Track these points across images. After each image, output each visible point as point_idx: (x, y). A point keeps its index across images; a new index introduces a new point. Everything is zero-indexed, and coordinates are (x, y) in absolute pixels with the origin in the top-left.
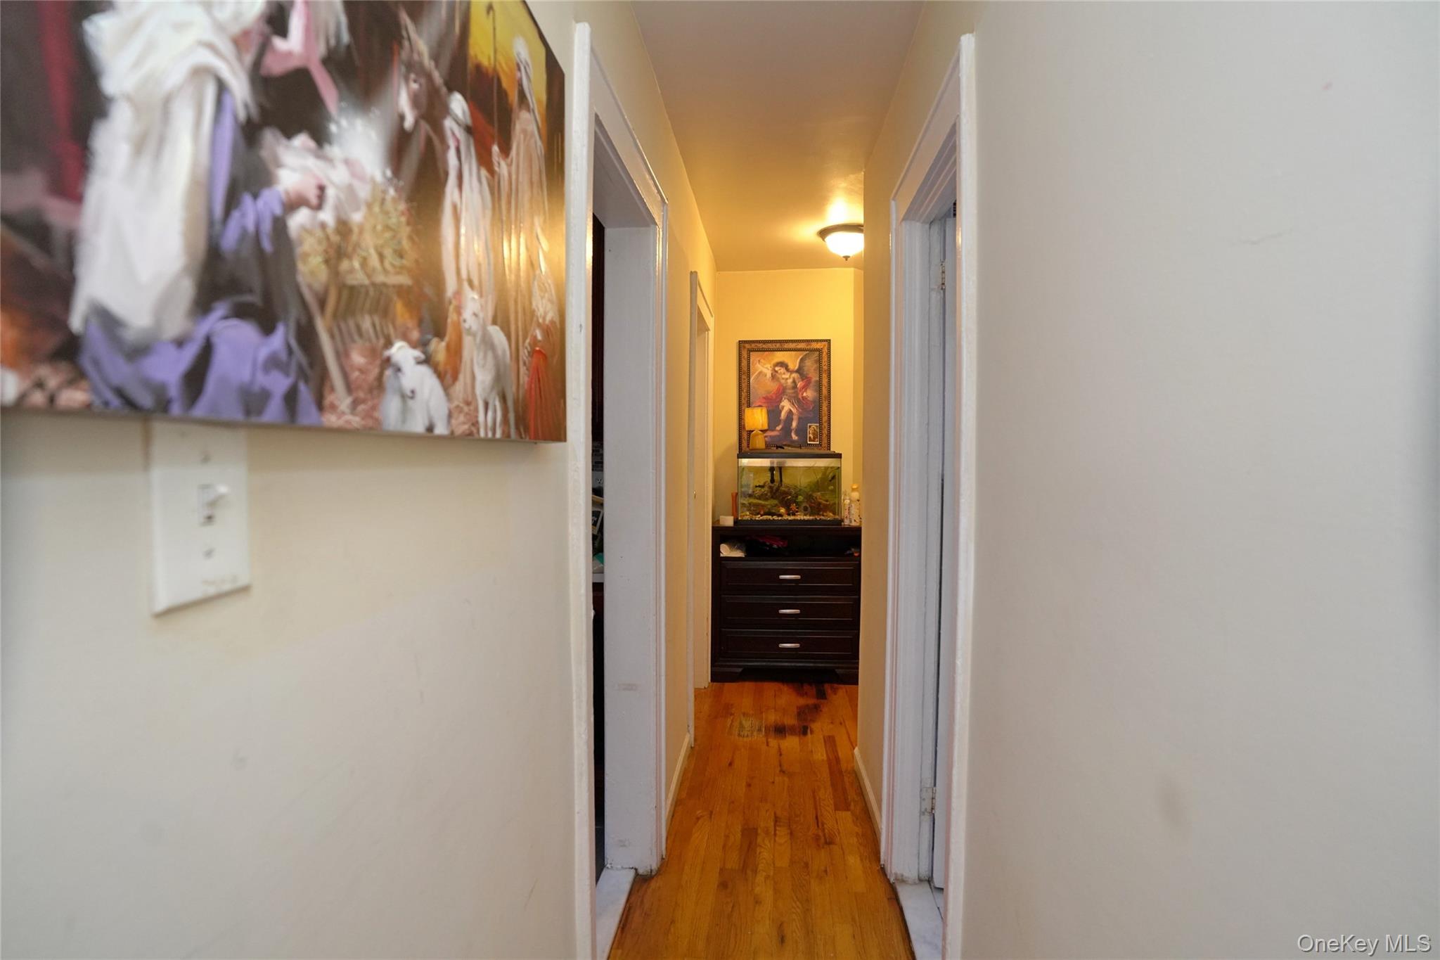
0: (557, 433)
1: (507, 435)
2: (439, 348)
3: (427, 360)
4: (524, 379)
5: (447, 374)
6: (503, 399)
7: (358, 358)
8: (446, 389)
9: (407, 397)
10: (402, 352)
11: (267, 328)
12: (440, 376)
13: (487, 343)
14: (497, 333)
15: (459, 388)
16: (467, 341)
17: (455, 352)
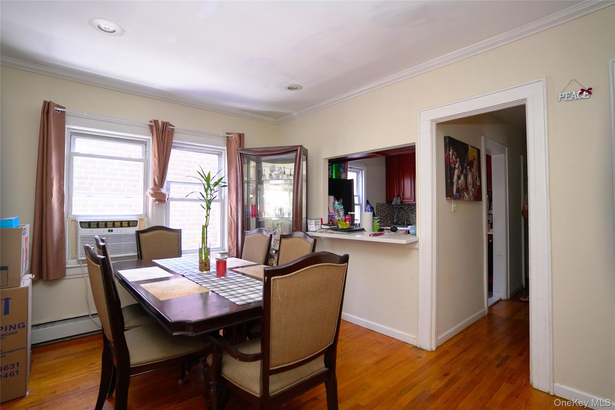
0: (480, 199)
1: (474, 200)
2: (467, 192)
3: (467, 194)
4: (476, 193)
5: (468, 194)
6: (473, 196)
7: (462, 194)
8: (468, 196)
9: (465, 197)
10: (465, 193)
11: (458, 193)
12: (468, 195)
13: (472, 190)
14: (473, 189)
15: (469, 195)
16: (470, 191)
17: (469, 192)
